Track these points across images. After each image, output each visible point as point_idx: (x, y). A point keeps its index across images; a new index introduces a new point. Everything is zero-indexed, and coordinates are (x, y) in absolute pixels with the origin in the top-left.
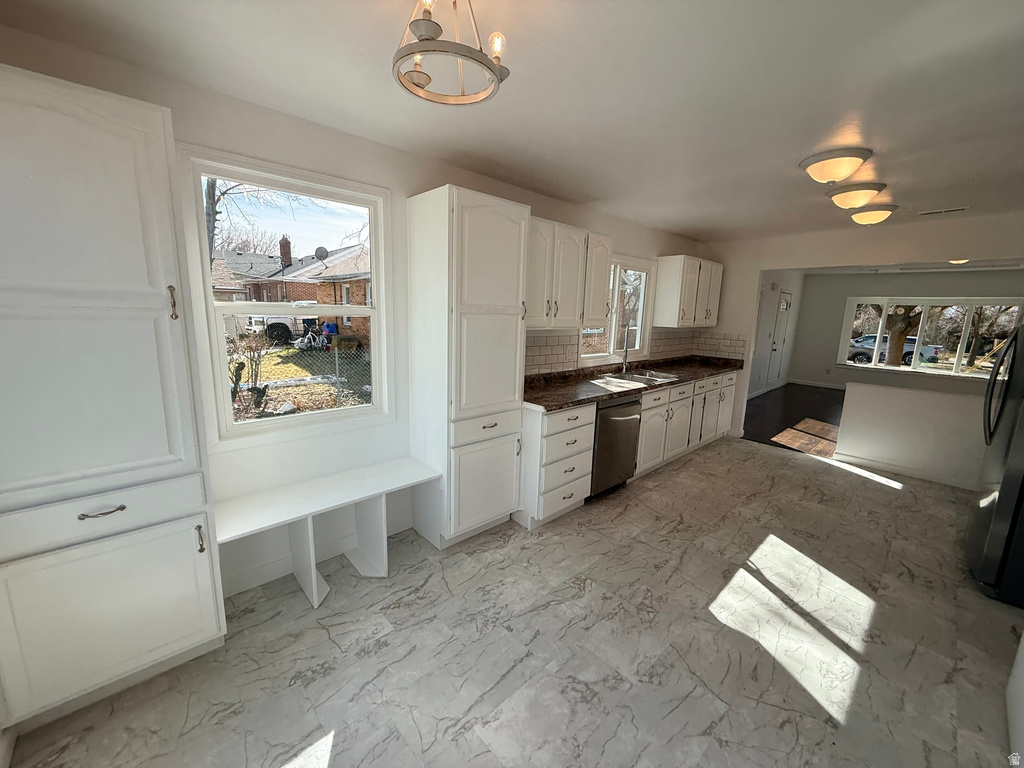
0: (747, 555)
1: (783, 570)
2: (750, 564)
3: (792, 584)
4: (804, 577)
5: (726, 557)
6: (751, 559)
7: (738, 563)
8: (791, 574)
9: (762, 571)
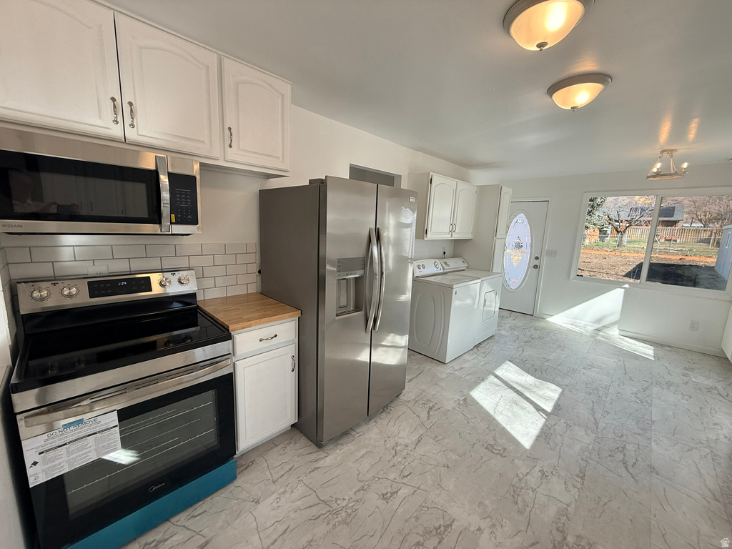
0: (547, 423)
1: (521, 412)
2: (544, 416)
3: (515, 403)
4: (507, 407)
5: (563, 421)
6: (544, 420)
7: (552, 416)
8: (515, 408)
9: (535, 410)
